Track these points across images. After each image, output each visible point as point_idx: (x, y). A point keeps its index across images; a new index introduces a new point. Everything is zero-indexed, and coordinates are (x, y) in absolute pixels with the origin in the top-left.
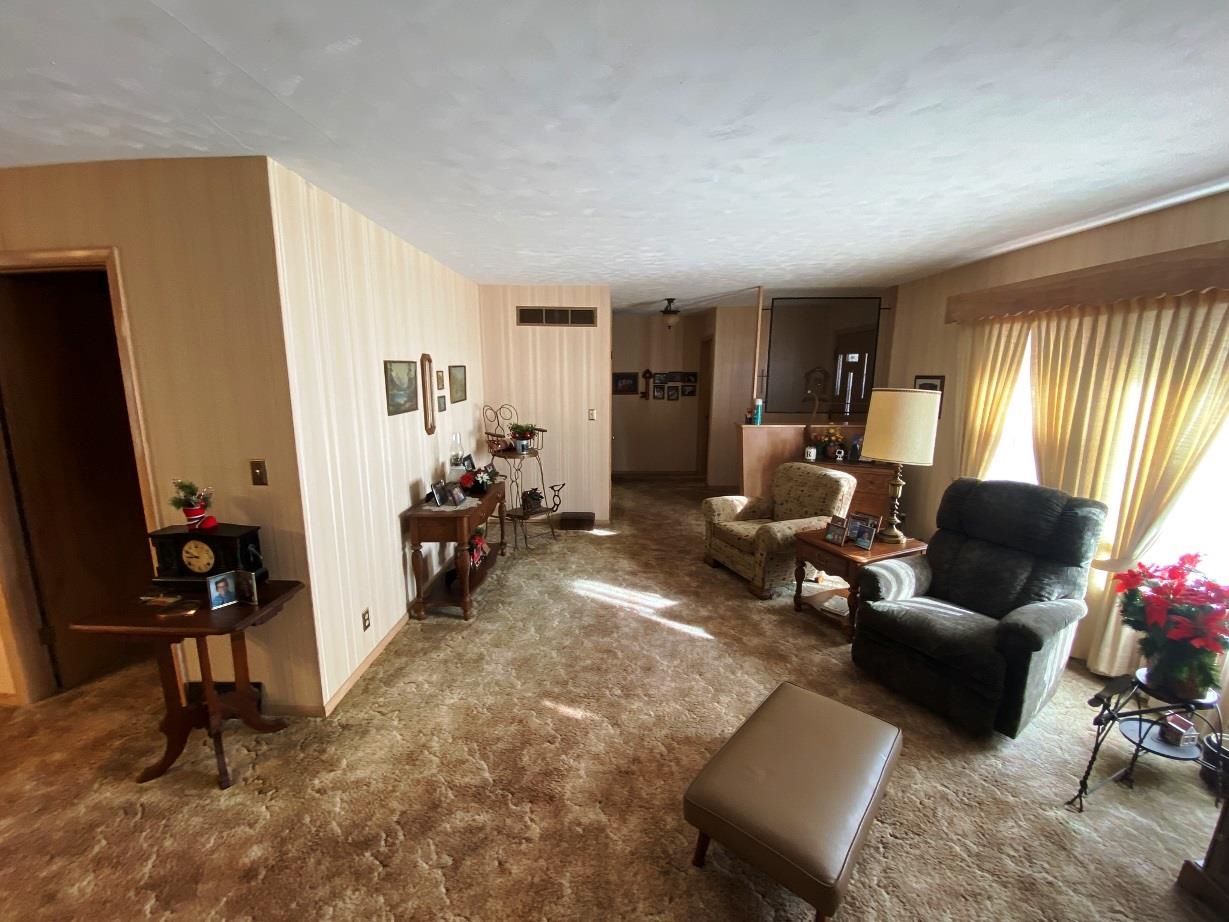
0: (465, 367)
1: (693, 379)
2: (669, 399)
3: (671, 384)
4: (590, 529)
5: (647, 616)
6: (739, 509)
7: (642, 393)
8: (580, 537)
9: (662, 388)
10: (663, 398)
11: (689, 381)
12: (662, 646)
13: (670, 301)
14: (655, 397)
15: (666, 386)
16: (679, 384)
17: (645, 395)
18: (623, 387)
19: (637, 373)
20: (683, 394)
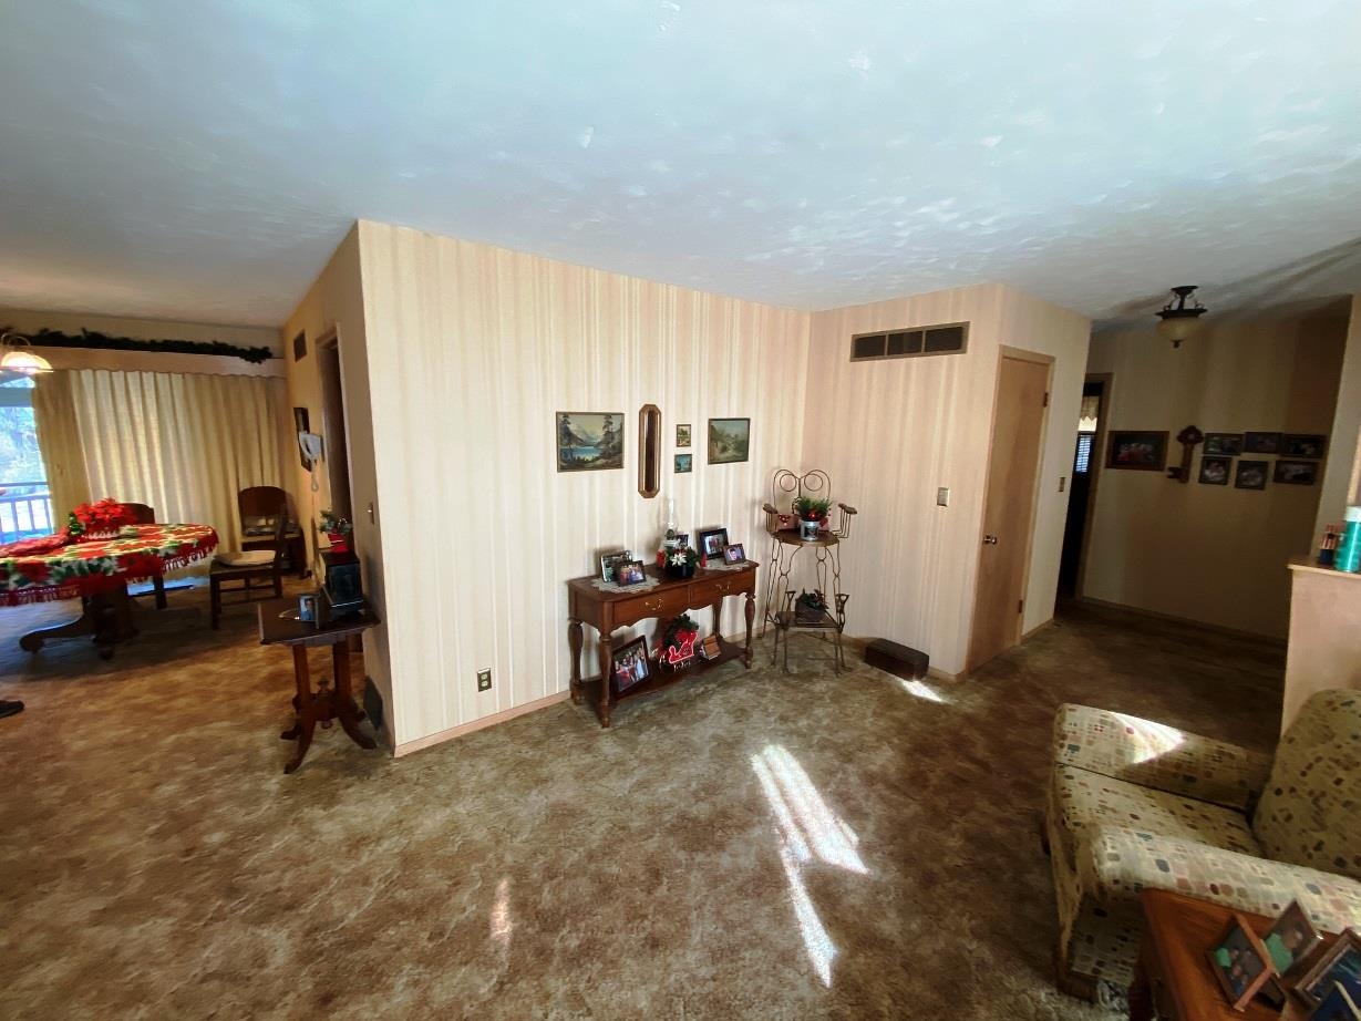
0: (748, 420)
1: (1310, 451)
2: (1239, 485)
3: (1246, 456)
4: (908, 677)
5: (786, 861)
6: (1142, 755)
7: (1171, 469)
8: (878, 684)
9: (1225, 464)
10: (1224, 482)
11: (1299, 452)
12: (730, 927)
13: (1183, 291)
14: (1203, 480)
15: (1236, 459)
16: (1272, 458)
17: (1180, 474)
18: (1130, 455)
19: (1167, 433)
20: (1279, 478)
